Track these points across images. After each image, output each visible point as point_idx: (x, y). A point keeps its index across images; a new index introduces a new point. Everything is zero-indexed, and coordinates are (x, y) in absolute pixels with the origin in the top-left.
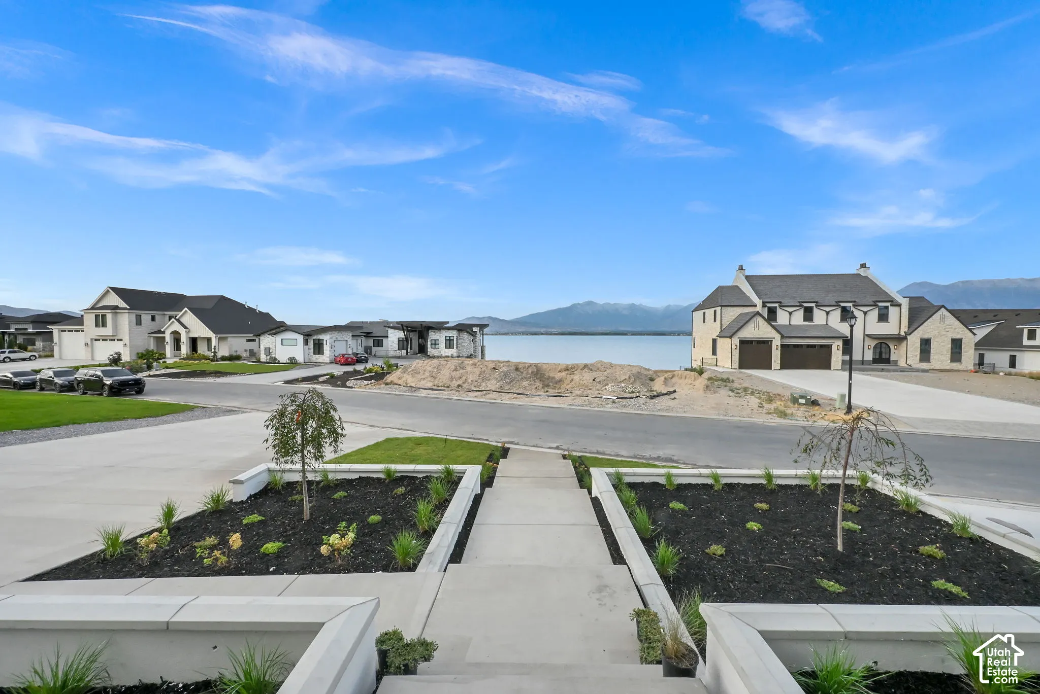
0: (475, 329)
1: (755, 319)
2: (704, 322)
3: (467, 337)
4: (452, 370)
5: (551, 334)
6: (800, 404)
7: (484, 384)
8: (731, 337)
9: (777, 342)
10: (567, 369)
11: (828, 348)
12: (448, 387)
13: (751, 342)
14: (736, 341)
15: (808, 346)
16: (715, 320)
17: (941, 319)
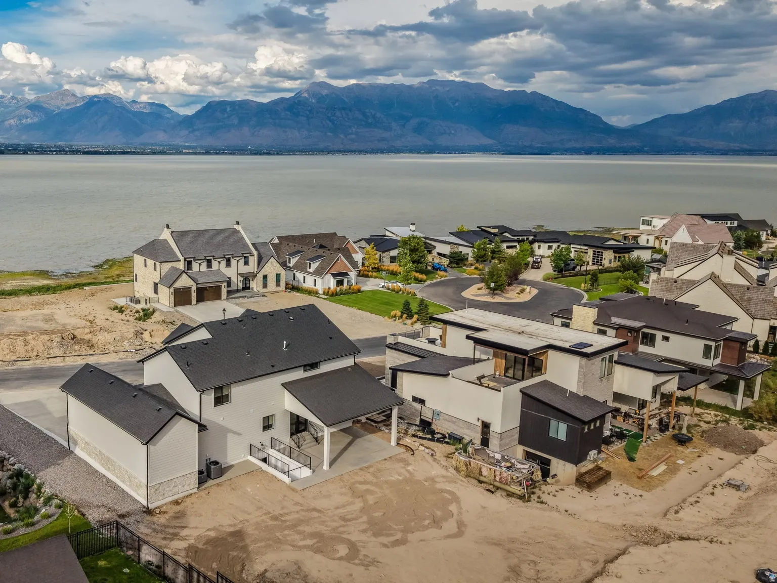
1: (182, 275)
2: (146, 266)
8: (169, 287)
9: (194, 288)
11: (219, 287)
13: (180, 289)
14: (172, 290)
15: (210, 287)
16: (155, 270)
17: (272, 263)
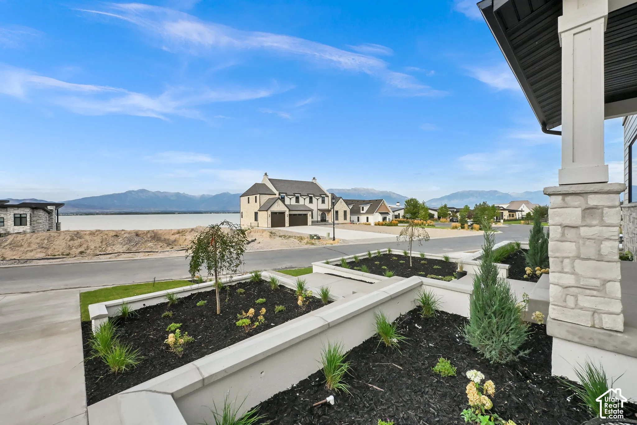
0: (49, 208)
1: (277, 201)
2: (249, 203)
3: (43, 214)
4: (68, 240)
5: (107, 214)
6: (315, 239)
7: (109, 249)
8: (267, 211)
9: (287, 213)
10: (179, 233)
11: (306, 215)
12: (68, 255)
13: (276, 213)
14: (269, 213)
15: (299, 215)
16: (256, 202)
17: (341, 202)
